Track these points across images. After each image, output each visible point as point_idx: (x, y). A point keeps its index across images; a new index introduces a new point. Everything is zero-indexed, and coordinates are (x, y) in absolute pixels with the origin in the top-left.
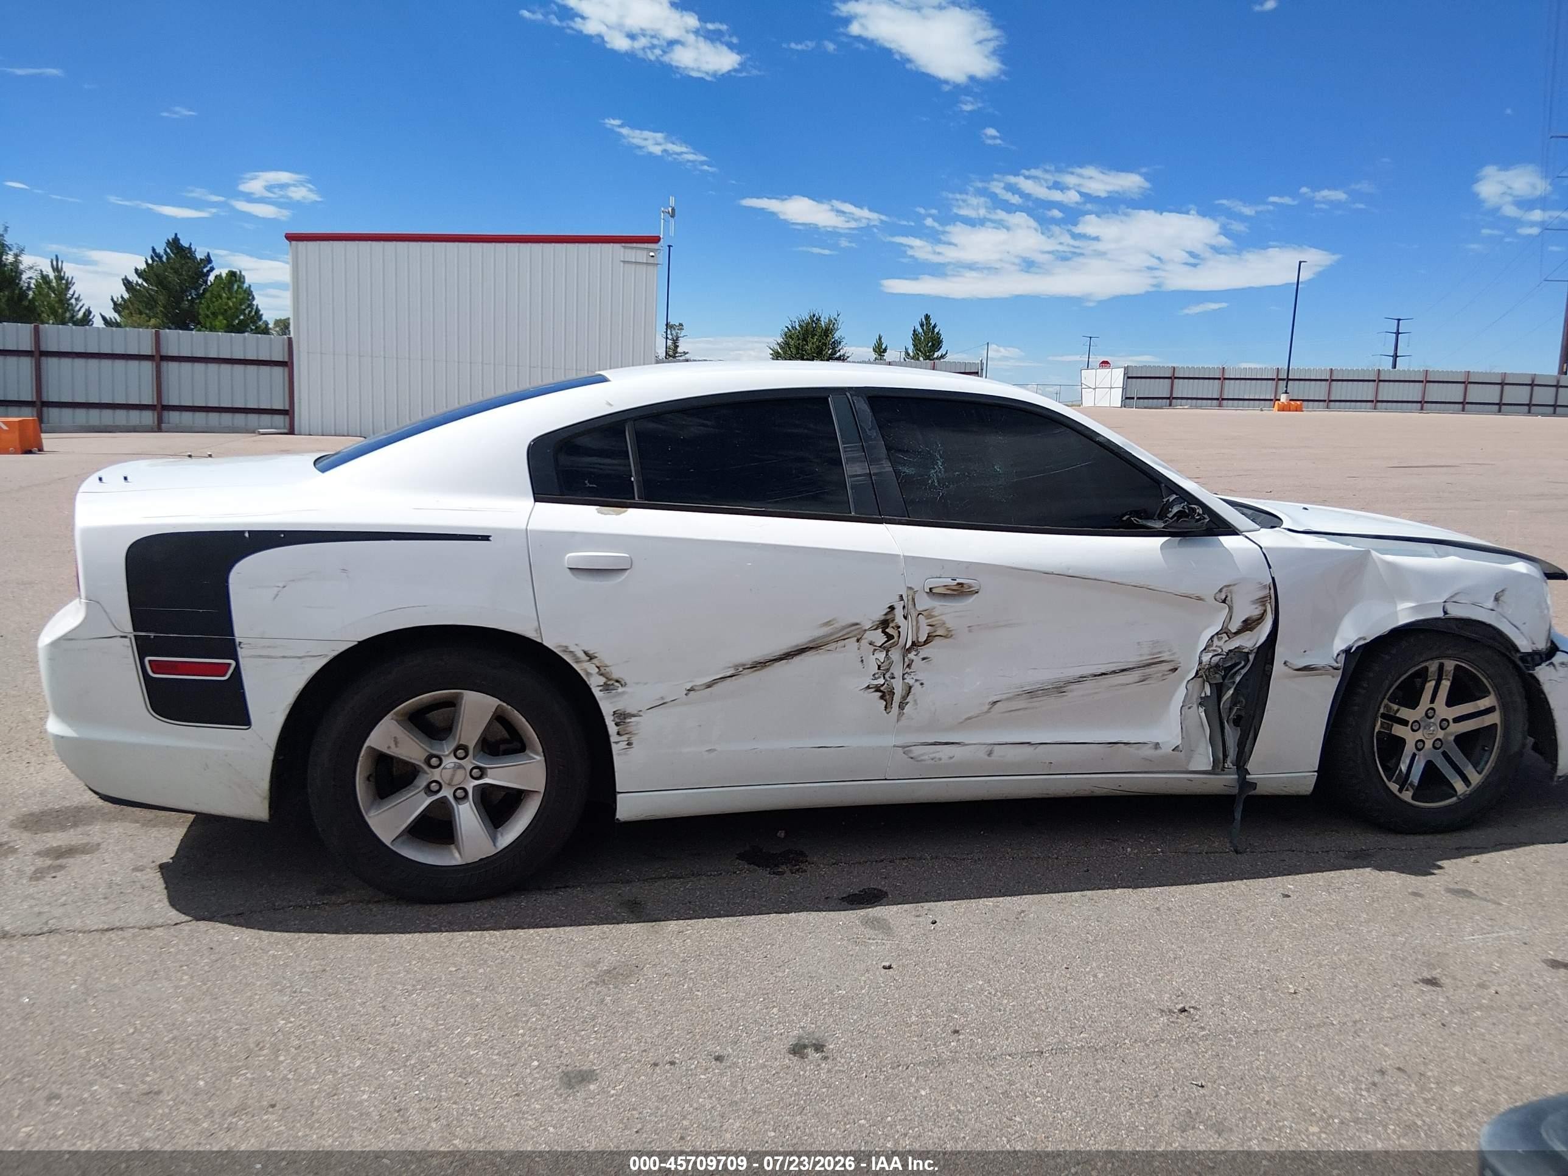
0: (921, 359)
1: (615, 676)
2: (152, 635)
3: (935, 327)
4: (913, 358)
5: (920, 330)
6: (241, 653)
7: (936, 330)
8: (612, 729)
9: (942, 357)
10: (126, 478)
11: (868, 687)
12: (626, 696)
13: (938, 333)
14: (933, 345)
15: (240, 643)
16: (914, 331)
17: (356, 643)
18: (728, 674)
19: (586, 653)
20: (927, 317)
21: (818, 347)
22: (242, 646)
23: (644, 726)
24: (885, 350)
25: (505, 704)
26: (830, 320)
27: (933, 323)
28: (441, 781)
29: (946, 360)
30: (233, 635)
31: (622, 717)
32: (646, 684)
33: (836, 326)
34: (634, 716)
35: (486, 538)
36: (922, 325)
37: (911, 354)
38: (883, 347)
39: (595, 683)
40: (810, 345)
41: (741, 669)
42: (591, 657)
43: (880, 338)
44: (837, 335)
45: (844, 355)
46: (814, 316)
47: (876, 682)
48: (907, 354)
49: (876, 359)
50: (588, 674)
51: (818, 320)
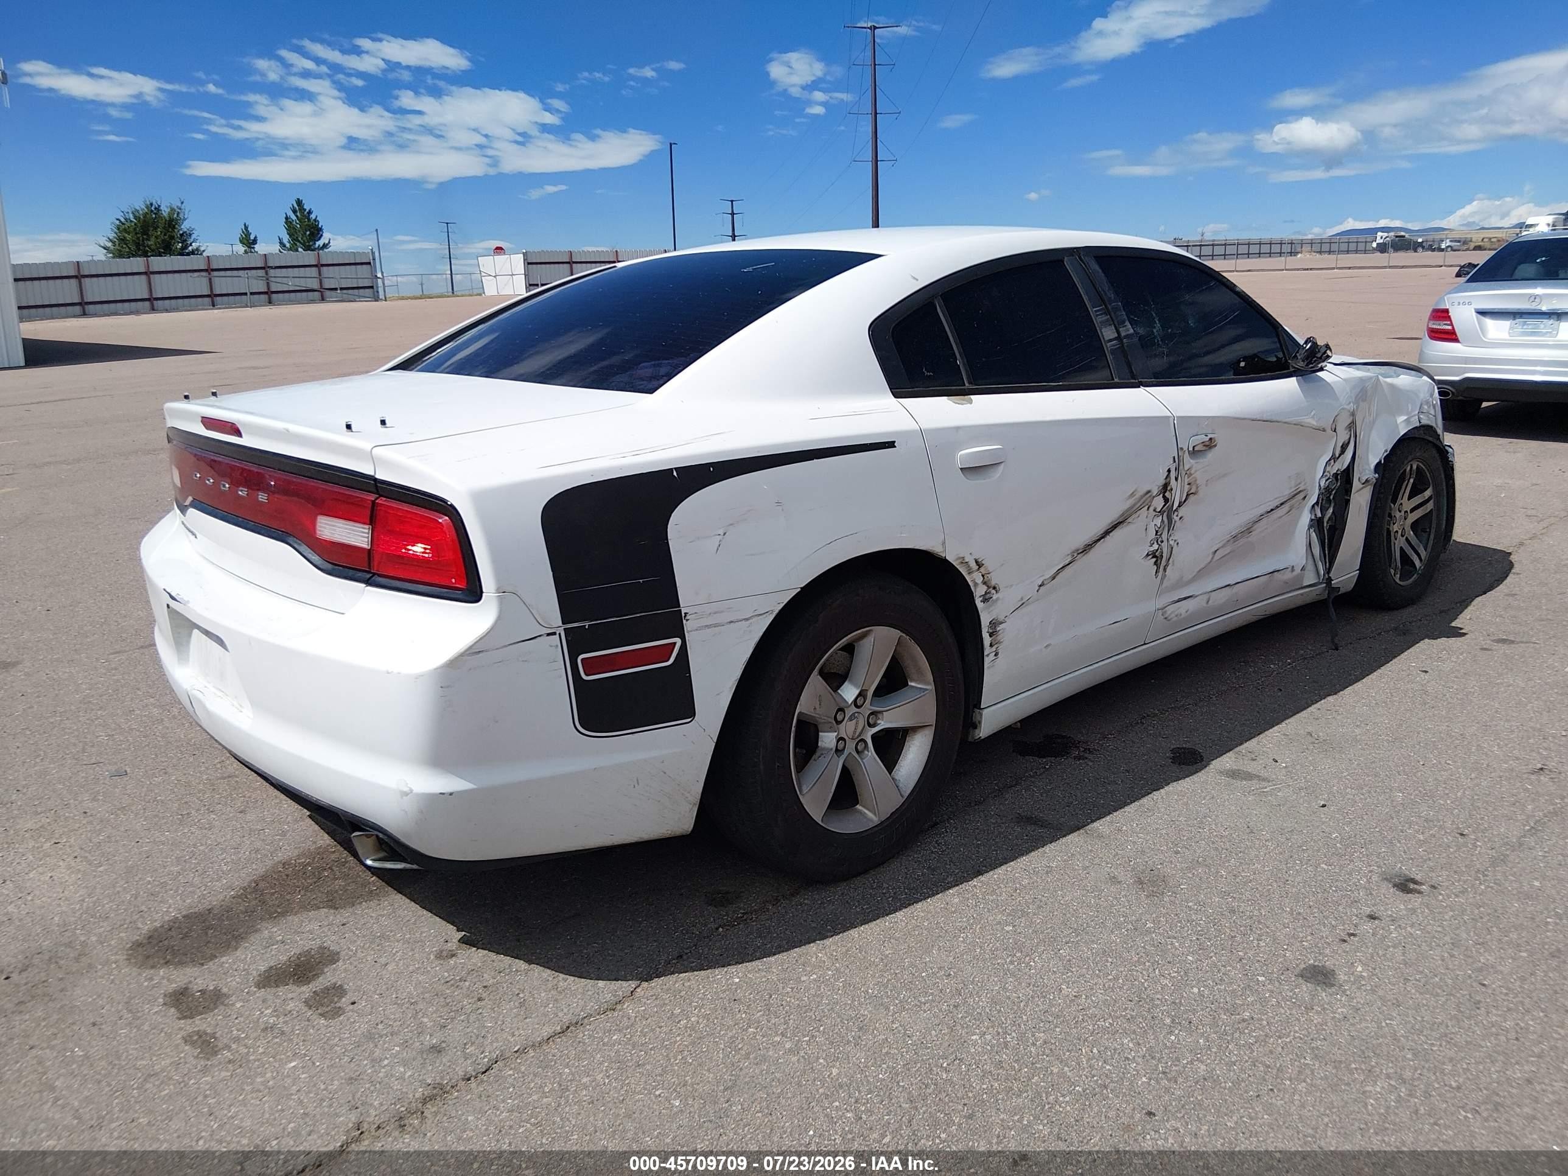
0: (300, 249)
1: (993, 583)
2: (587, 624)
3: (310, 212)
4: (290, 249)
5: (294, 217)
6: (688, 626)
7: (313, 216)
8: (987, 640)
9: (325, 246)
10: (383, 422)
11: (1148, 555)
12: (999, 602)
13: (315, 220)
14: (312, 234)
15: (686, 614)
16: (287, 218)
17: (799, 590)
18: (1067, 562)
19: (977, 562)
20: (299, 202)
21: (163, 241)
22: (687, 618)
23: (1007, 631)
24: (255, 241)
25: (904, 635)
26: (172, 210)
27: (307, 207)
28: (846, 737)
29: (329, 249)
30: (679, 606)
31: (994, 624)
32: (1012, 586)
33: (181, 216)
34: (1001, 623)
35: (891, 445)
36: (294, 211)
37: (288, 245)
38: (252, 237)
39: (979, 591)
40: (153, 239)
41: (1075, 555)
42: (979, 565)
43: (246, 228)
44: (185, 227)
45: (197, 249)
46: (152, 204)
47: (1152, 549)
48: (282, 244)
49: (245, 251)
50: (976, 584)
51: (158, 209)
